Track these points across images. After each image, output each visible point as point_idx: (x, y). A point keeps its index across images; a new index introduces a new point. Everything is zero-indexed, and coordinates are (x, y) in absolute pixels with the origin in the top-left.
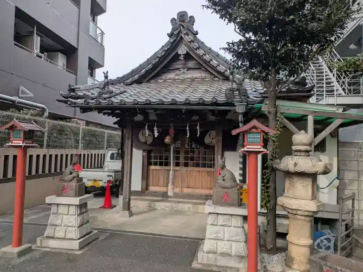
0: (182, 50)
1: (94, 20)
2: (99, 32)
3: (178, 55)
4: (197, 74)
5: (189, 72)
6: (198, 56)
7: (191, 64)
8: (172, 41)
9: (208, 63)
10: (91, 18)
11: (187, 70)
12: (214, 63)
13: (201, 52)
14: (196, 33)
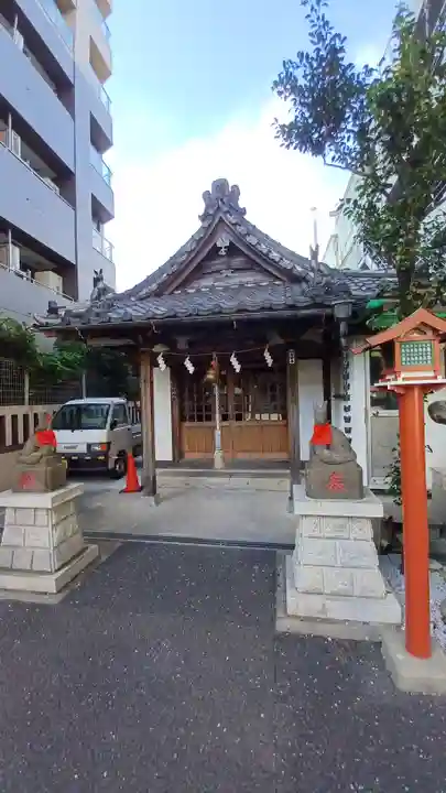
0: (223, 241)
1: (98, 228)
2: (106, 245)
3: (216, 249)
4: (249, 278)
5: (234, 274)
6: (249, 246)
7: (237, 261)
8: (206, 225)
9: (265, 257)
10: (95, 226)
11: (233, 272)
12: (275, 255)
13: (252, 240)
14: (244, 212)
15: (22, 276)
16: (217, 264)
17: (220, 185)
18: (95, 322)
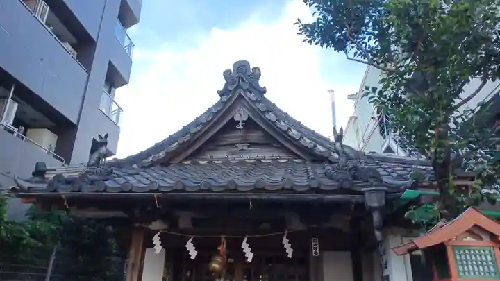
0: (241, 115)
1: (110, 92)
2: (115, 107)
3: (232, 124)
4: (266, 154)
5: (250, 149)
6: (267, 123)
7: (255, 136)
8: (225, 100)
9: (284, 134)
11: (249, 147)
12: (295, 133)
13: (271, 117)
14: (263, 91)
15: (12, 132)
16: (233, 137)
17: (242, 67)
18: (87, 190)
